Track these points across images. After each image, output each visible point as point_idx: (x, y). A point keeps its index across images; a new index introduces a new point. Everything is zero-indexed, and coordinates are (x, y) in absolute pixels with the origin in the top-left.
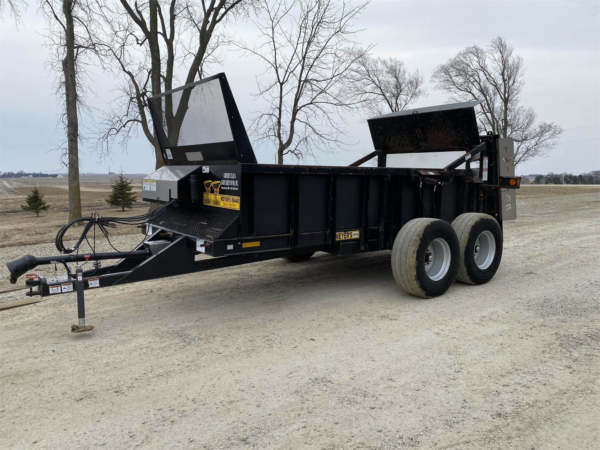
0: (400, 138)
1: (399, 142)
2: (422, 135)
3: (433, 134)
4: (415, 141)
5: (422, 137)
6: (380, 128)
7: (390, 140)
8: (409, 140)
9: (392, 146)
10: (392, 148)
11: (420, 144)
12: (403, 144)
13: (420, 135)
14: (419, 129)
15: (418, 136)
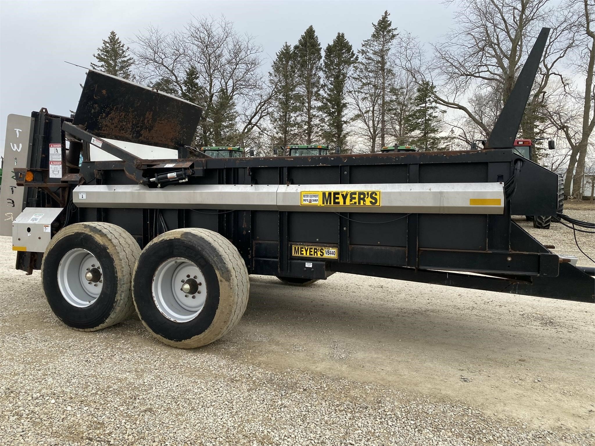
0: (123, 116)
1: (118, 122)
2: (150, 122)
3: (162, 123)
4: (138, 127)
5: (149, 123)
6: (104, 92)
7: (107, 116)
8: (132, 122)
9: (106, 125)
10: (103, 129)
11: (142, 132)
12: (121, 127)
13: (148, 121)
14: (152, 113)
15: (146, 121)
